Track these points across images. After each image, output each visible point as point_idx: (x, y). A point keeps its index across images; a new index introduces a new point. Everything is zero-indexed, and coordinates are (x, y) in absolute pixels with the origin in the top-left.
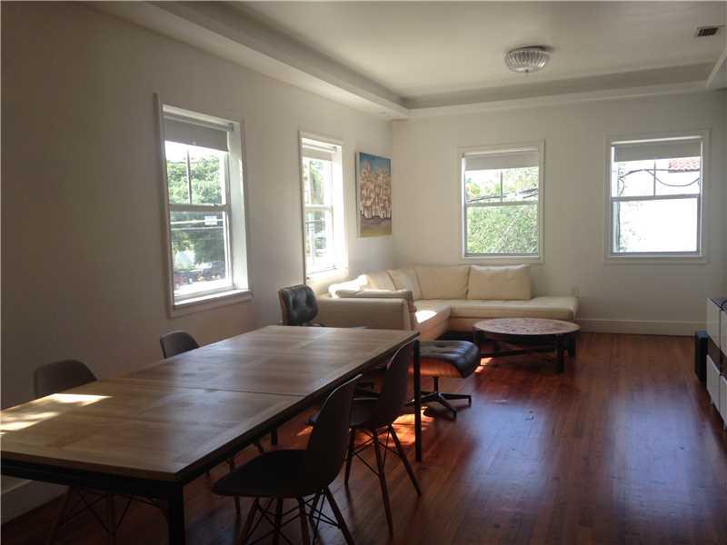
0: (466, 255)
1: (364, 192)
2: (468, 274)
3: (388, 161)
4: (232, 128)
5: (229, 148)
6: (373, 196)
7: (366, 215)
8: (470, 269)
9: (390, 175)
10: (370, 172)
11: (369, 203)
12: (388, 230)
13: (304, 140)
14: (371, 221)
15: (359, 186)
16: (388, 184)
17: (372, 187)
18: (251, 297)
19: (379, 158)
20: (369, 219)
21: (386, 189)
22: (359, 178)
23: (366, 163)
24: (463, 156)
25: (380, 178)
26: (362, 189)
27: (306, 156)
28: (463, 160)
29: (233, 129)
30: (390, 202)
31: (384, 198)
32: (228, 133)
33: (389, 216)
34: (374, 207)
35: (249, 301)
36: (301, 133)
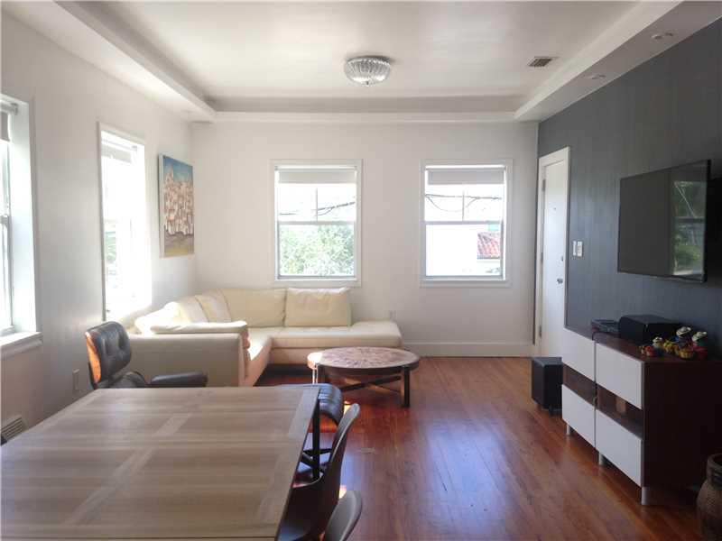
0: (279, 277)
1: (168, 203)
2: (285, 299)
3: (190, 169)
4: (15, 109)
5: (10, 136)
6: (176, 207)
7: (170, 231)
8: (286, 292)
9: (192, 184)
10: (173, 180)
11: (172, 217)
12: (190, 249)
13: (104, 135)
14: (175, 238)
15: (162, 196)
16: (191, 194)
17: (175, 198)
18: (40, 342)
19: (182, 164)
20: (173, 235)
21: (189, 201)
22: (162, 185)
23: (169, 169)
24: (276, 169)
25: (183, 188)
26: (166, 199)
27: (105, 155)
28: (277, 174)
29: (16, 111)
30: (192, 214)
31: (187, 211)
32: (9, 117)
33: (191, 232)
34: (177, 221)
35: (38, 348)
36: (102, 125)
